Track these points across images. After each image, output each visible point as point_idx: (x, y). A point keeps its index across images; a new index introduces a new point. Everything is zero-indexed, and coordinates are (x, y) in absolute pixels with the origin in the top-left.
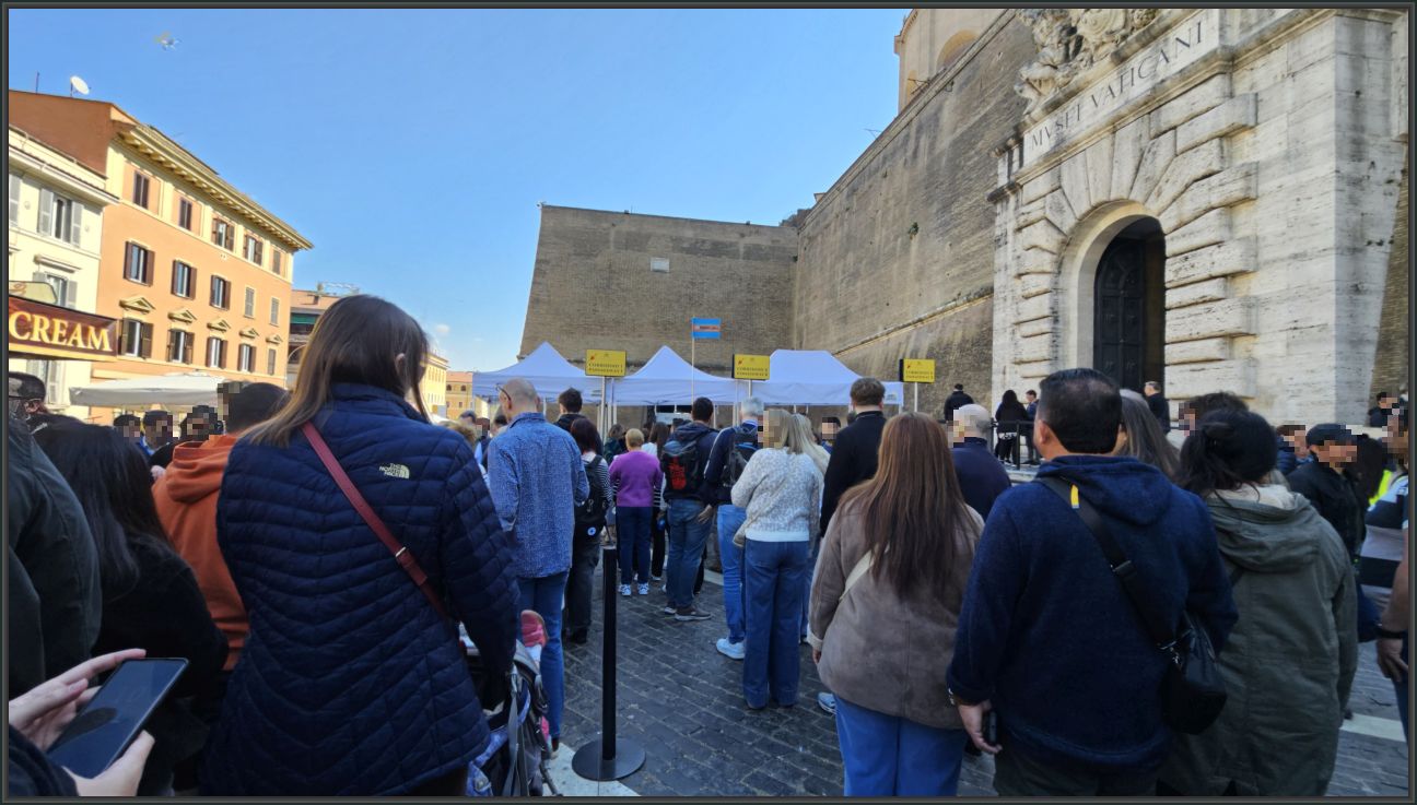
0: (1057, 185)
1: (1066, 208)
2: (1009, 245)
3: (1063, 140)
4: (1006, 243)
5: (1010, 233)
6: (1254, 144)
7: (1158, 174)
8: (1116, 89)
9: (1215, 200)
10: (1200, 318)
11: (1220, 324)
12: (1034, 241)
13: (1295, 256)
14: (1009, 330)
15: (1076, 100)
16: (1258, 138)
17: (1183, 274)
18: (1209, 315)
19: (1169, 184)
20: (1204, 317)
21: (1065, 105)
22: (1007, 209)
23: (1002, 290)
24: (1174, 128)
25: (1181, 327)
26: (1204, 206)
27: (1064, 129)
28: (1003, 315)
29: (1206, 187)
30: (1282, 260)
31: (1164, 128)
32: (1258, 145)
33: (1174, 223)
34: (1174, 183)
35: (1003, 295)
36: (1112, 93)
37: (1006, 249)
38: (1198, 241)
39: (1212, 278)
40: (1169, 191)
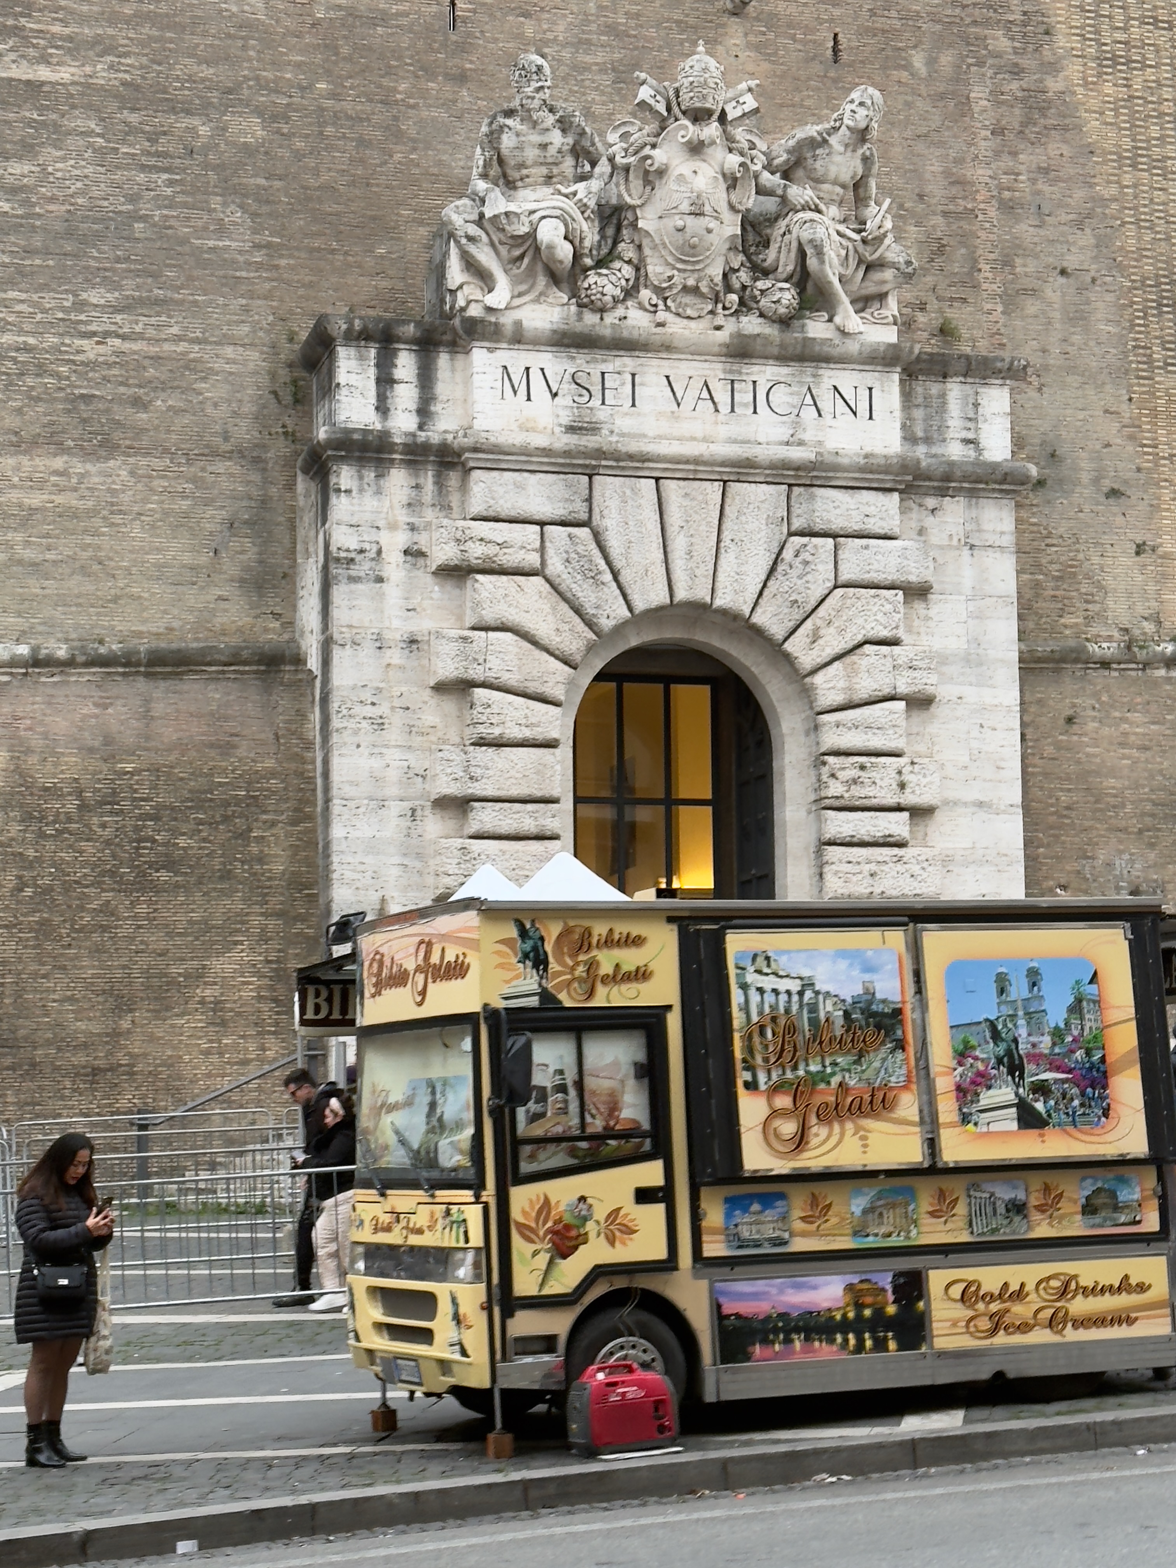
0: (584, 516)
1: (608, 577)
2: (393, 592)
3: (593, 429)
4: (380, 580)
5: (393, 559)
6: (928, 618)
7: (813, 603)
8: (722, 396)
9: (903, 688)
10: (885, 868)
11: (915, 884)
12: (513, 616)
13: (980, 804)
14: (395, 808)
15: (627, 363)
16: (932, 613)
17: (857, 791)
18: (899, 867)
19: (832, 630)
20: (892, 869)
21: (599, 354)
22: (379, 492)
23: (367, 696)
24: (835, 536)
25: (854, 879)
26: (887, 691)
27: (596, 402)
28: (376, 763)
29: (889, 662)
30: (965, 804)
31: (819, 526)
32: (931, 624)
33: (837, 698)
34: (841, 631)
35: (369, 711)
36: (714, 403)
37: (381, 596)
38: (876, 742)
39: (899, 809)
40: (832, 644)
